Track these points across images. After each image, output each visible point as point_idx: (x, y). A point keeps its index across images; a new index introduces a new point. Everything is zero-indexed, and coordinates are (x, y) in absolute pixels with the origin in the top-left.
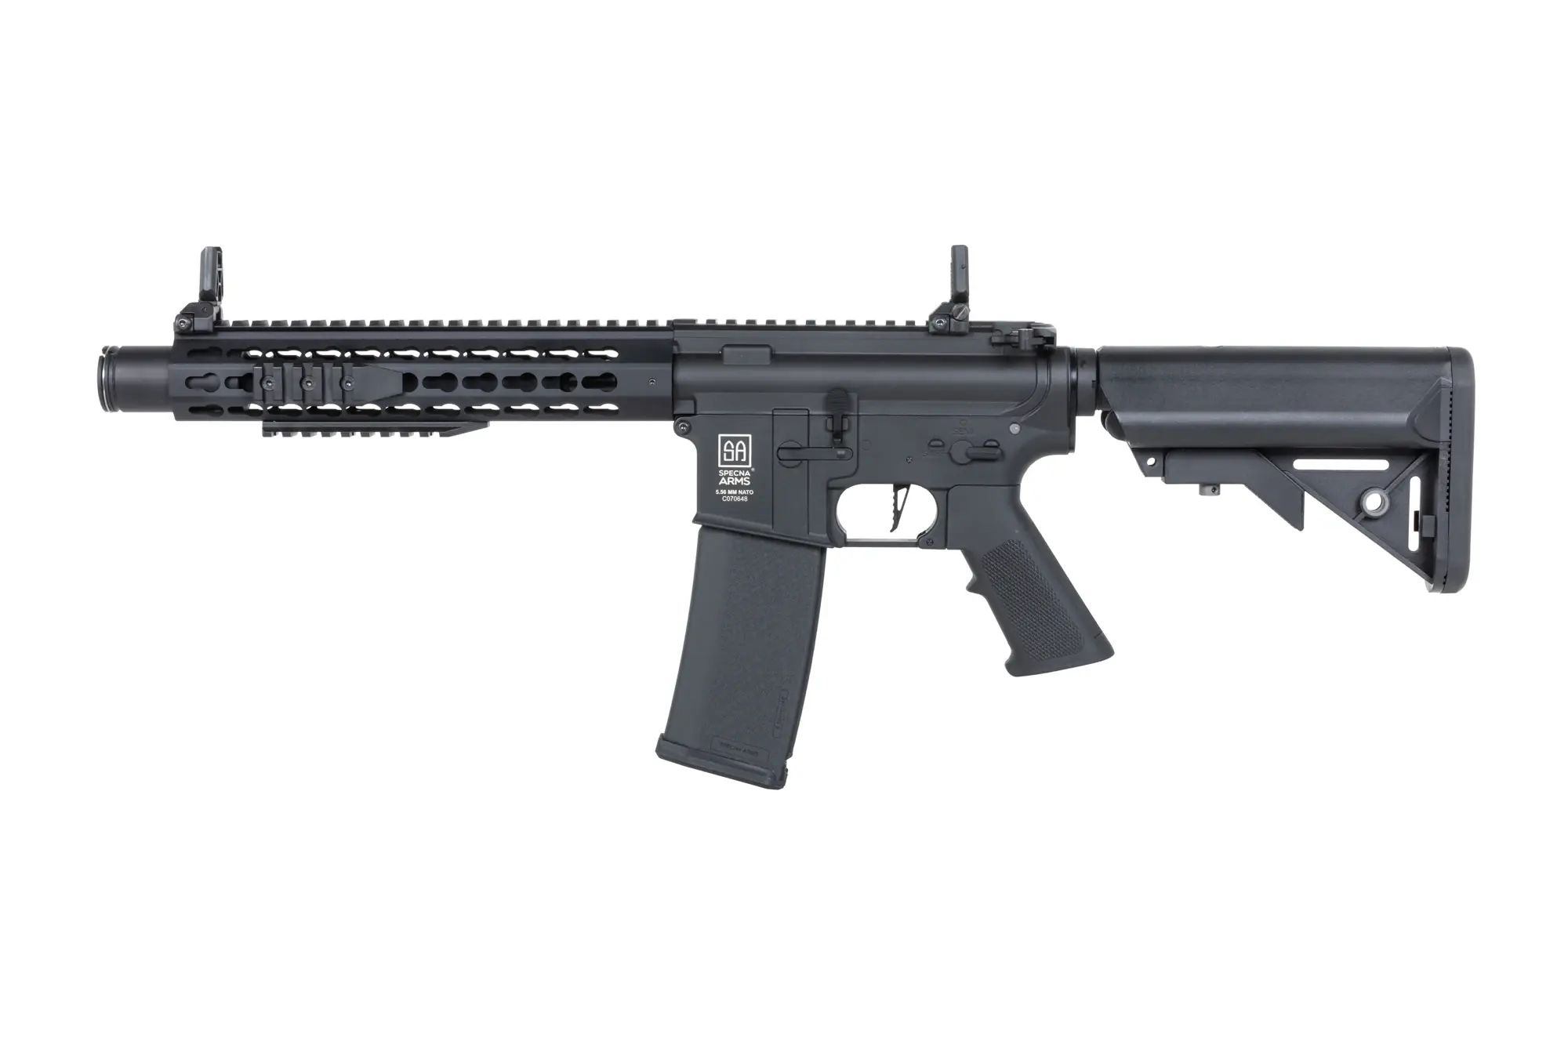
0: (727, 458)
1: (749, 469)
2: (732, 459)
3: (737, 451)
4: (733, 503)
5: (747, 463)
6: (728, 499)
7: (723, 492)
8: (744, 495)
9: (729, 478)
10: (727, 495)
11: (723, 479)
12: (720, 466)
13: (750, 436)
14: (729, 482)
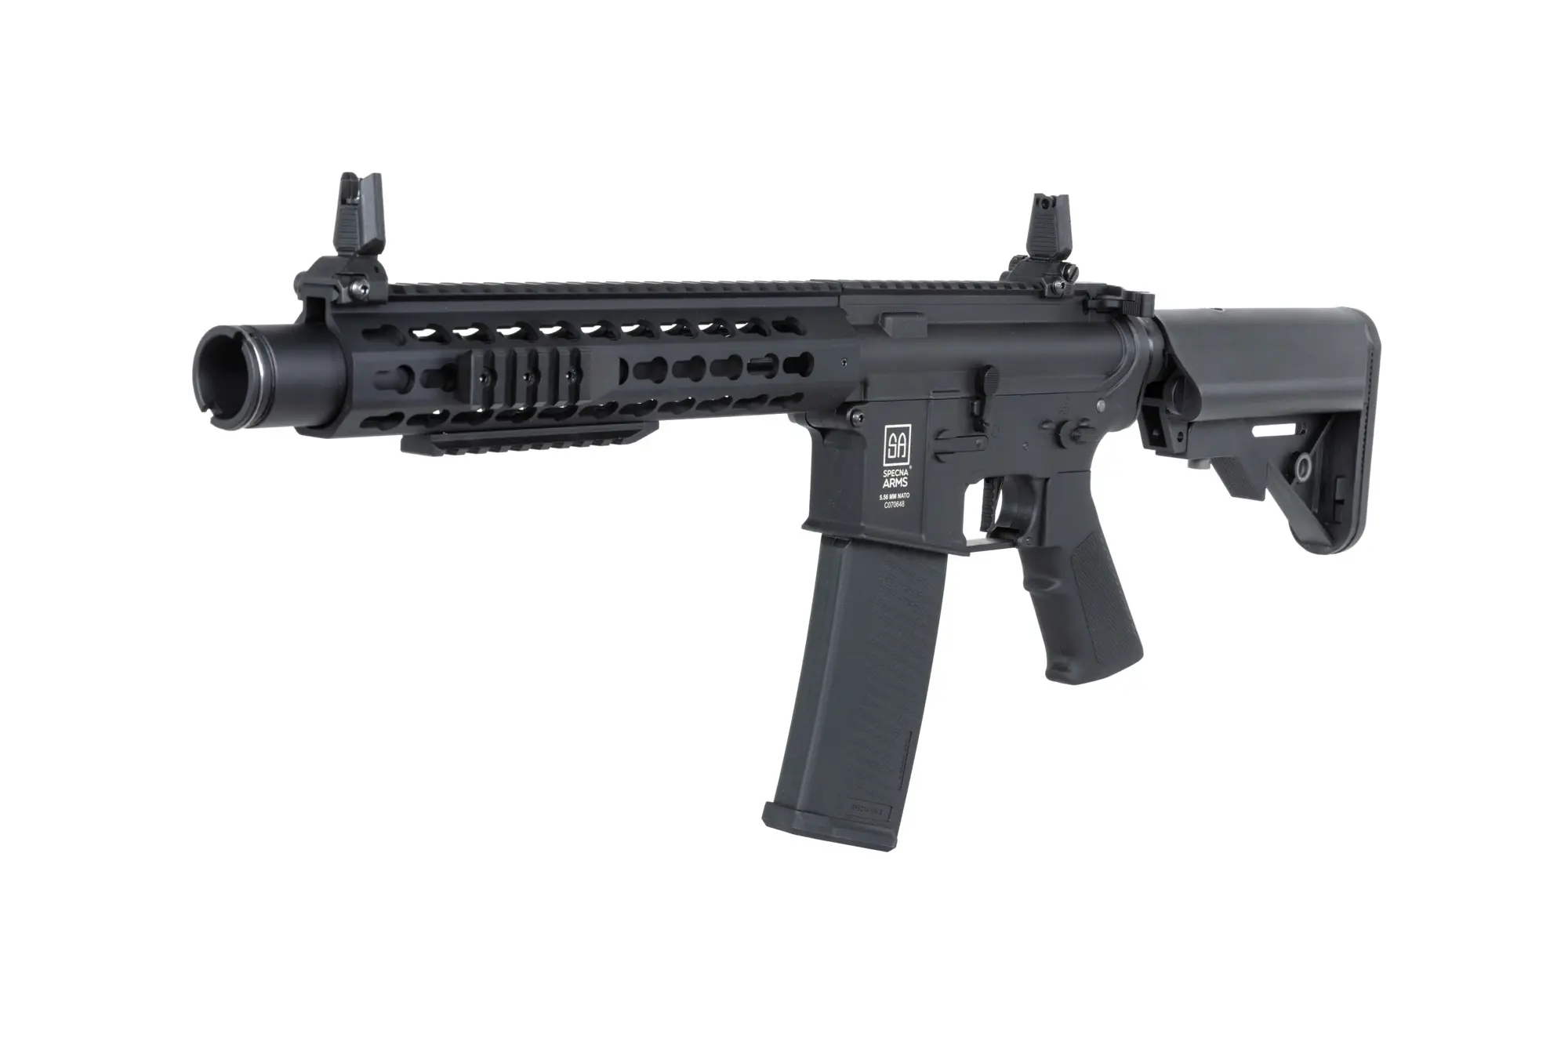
0: (891, 455)
1: (907, 467)
2: (895, 456)
3: (900, 445)
4: (892, 510)
5: (905, 460)
6: (888, 505)
7: (886, 497)
8: (902, 499)
9: (891, 479)
10: (889, 500)
11: (887, 480)
12: (885, 465)
13: (910, 426)
14: (891, 483)
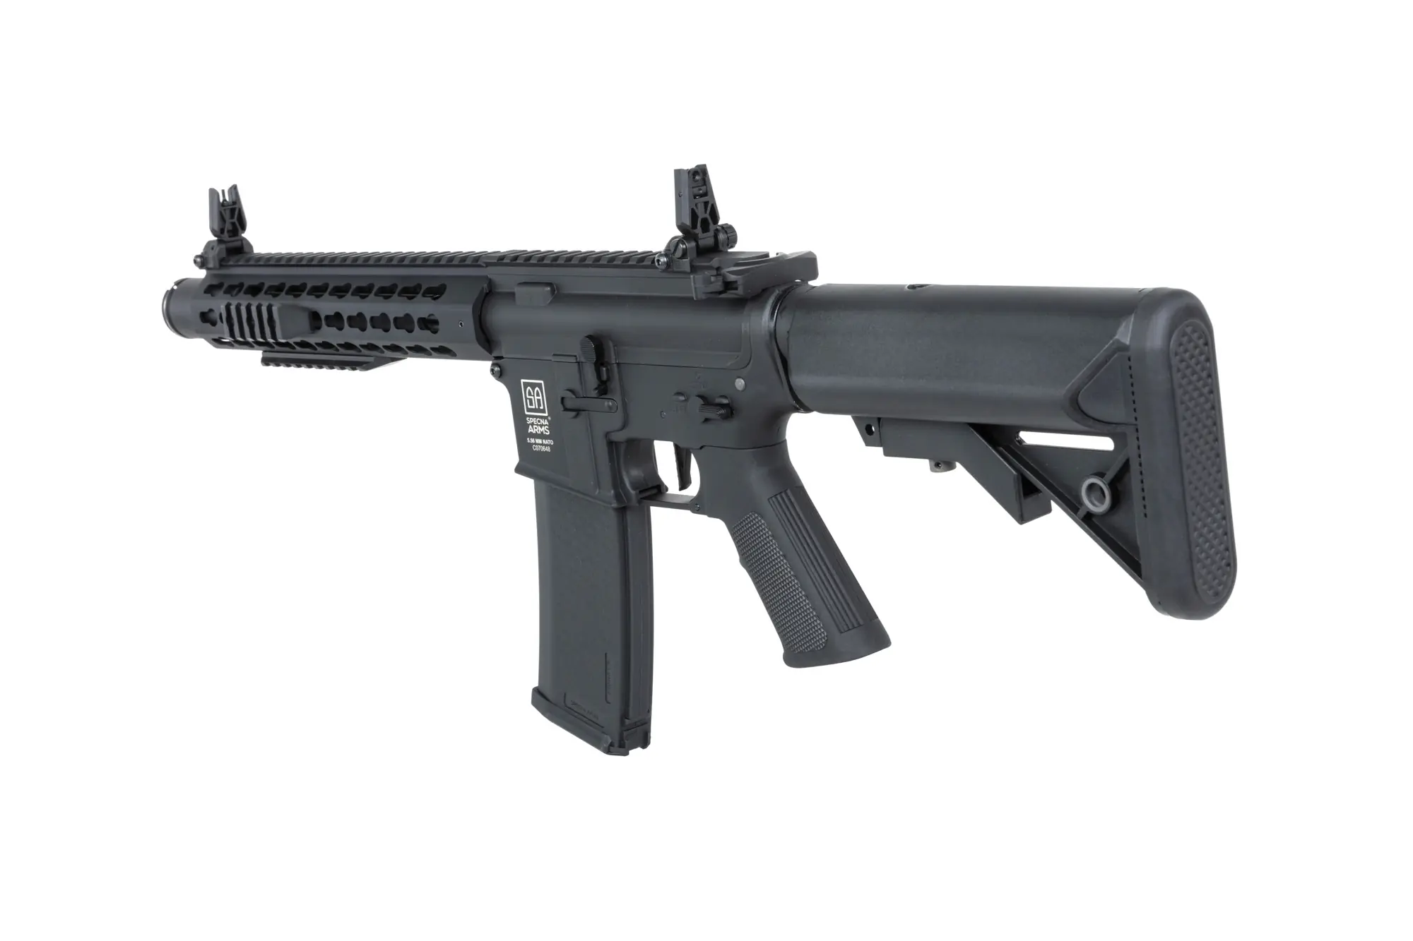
0: (530, 405)
1: (546, 418)
2: (533, 407)
3: (536, 398)
4: (540, 452)
5: (543, 411)
6: (536, 448)
7: (533, 441)
8: (547, 445)
9: (534, 426)
10: (535, 444)
11: (530, 427)
12: (526, 413)
13: (542, 382)
14: (535, 430)
